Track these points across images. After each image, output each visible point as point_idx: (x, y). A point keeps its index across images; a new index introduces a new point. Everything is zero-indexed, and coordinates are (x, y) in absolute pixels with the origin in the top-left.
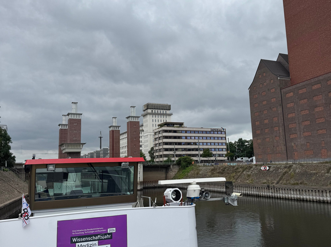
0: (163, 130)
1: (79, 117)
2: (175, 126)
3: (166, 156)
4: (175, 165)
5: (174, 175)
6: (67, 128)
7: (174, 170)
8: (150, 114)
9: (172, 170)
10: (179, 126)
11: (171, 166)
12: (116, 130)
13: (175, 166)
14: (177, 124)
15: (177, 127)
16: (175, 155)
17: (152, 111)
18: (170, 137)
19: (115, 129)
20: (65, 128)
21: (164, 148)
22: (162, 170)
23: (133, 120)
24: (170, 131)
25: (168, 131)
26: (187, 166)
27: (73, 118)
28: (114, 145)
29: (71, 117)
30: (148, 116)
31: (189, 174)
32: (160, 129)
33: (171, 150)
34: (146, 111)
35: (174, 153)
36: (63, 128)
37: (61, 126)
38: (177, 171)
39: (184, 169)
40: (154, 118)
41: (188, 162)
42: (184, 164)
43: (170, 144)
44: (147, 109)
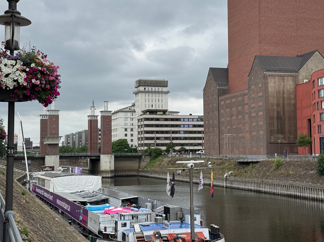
0: (144, 118)
1: (57, 113)
2: (158, 113)
3: (146, 145)
4: (147, 155)
5: (145, 165)
6: (47, 118)
7: (146, 160)
8: (142, 92)
9: (143, 160)
10: (162, 113)
11: (143, 157)
12: (94, 120)
13: (147, 157)
14: (160, 111)
15: (160, 115)
16: (155, 144)
17: (145, 88)
18: (152, 126)
19: (93, 118)
20: (46, 118)
21: (145, 137)
22: (135, 160)
23: (105, 115)
24: (152, 119)
25: (150, 119)
26: (157, 157)
27: (52, 114)
28: (92, 135)
29: (51, 113)
30: (140, 94)
31: (155, 164)
32: (142, 117)
33: (152, 138)
34: (138, 88)
35: (154, 142)
36: (44, 118)
37: (42, 116)
38: (148, 161)
39: (154, 160)
40: (147, 98)
41: (158, 153)
42: (154, 154)
43: (152, 132)
44: (139, 86)
